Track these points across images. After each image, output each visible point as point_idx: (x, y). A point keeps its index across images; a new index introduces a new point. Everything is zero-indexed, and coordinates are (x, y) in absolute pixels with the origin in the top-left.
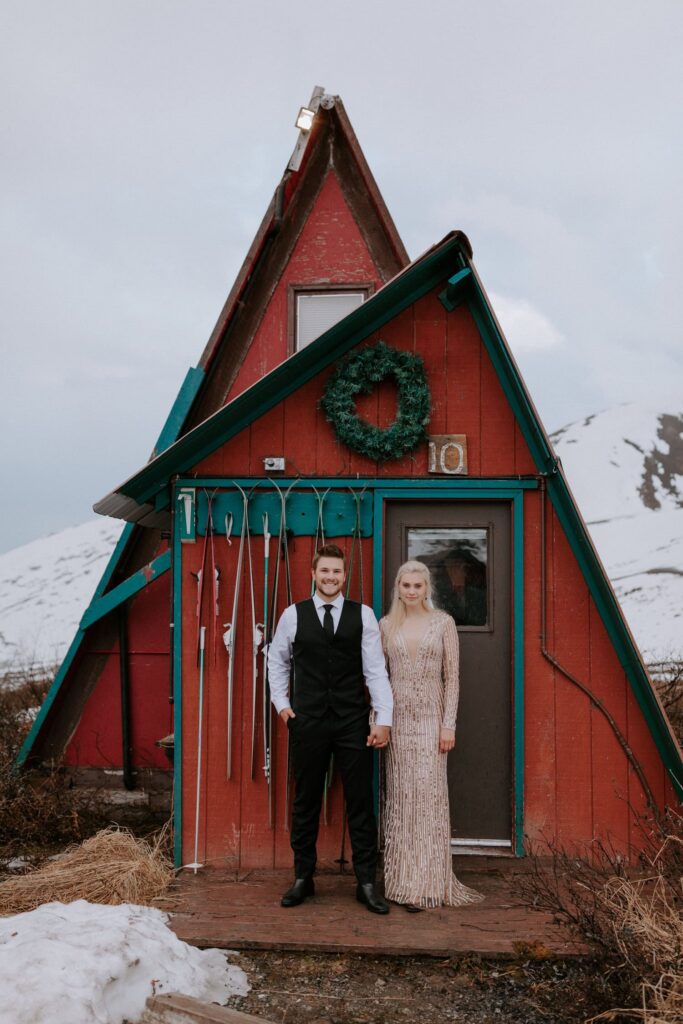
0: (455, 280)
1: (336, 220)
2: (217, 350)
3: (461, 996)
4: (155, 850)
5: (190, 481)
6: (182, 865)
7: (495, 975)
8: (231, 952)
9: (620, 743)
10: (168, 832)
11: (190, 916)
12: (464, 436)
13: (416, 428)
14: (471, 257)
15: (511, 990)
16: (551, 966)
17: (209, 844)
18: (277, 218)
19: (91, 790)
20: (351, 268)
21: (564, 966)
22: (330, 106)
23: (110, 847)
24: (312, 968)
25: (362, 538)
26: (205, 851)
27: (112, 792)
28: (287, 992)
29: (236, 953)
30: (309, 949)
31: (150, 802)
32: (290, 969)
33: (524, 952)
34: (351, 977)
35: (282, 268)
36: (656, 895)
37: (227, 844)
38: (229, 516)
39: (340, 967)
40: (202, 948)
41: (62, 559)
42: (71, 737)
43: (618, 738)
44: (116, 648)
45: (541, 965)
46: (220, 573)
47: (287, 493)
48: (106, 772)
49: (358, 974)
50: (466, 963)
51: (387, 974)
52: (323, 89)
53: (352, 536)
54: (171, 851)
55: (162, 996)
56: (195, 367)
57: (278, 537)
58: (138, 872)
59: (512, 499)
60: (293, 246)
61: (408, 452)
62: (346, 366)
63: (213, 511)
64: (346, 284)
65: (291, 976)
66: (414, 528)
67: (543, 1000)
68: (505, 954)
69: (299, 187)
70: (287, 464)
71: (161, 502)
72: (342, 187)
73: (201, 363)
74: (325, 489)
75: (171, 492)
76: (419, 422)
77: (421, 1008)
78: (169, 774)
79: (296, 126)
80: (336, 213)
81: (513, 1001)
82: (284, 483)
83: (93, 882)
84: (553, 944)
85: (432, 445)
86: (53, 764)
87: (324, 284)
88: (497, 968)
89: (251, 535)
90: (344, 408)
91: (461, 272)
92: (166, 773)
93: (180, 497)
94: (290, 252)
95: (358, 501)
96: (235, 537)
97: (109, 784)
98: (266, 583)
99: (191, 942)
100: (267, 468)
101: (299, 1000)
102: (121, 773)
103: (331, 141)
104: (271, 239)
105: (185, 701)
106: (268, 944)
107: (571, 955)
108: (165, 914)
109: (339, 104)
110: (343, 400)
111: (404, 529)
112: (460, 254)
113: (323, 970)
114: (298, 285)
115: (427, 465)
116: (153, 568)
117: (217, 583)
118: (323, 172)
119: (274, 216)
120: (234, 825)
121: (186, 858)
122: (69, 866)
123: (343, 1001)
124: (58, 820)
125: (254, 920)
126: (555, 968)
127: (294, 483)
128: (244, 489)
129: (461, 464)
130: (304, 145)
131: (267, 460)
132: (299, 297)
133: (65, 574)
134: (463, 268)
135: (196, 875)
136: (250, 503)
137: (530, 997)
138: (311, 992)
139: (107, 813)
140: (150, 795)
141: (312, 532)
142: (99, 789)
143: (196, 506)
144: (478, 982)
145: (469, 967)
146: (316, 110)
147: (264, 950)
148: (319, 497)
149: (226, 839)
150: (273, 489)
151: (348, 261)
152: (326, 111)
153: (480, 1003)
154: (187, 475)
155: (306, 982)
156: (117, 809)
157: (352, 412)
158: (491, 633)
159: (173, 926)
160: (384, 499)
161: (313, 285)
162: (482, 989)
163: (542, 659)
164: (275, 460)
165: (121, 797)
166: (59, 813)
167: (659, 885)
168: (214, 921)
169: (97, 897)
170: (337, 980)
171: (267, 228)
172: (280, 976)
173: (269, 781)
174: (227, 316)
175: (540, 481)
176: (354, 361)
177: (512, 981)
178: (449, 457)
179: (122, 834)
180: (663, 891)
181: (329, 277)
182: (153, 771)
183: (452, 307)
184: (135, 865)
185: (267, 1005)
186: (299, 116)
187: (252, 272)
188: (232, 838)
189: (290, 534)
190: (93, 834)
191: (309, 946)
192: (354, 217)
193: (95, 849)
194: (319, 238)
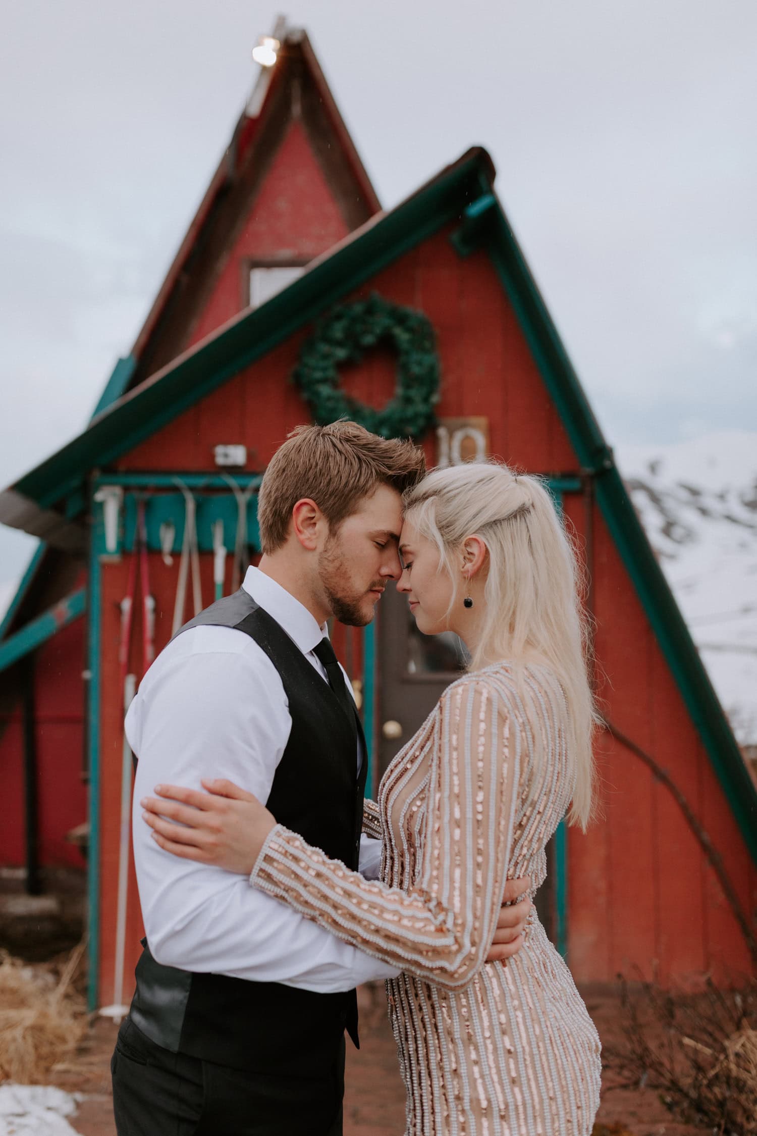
0: (476, 209)
2: (154, 333)
4: (63, 985)
5: (115, 476)
6: (97, 1009)
12: (486, 419)
13: (421, 408)
14: (494, 180)
18: (231, 173)
22: (296, 39)
27: (9, 898)
38: (168, 525)
43: (690, 821)
46: (155, 602)
47: (248, 495)
48: (3, 873)
56: (125, 357)
57: (234, 554)
62: (329, 324)
63: (147, 520)
69: (257, 137)
70: (250, 456)
71: (73, 508)
72: (310, 140)
73: (133, 350)
75: (87, 490)
76: (426, 400)
78: (82, 872)
82: (243, 481)
85: (441, 431)
87: (287, 257)
89: (200, 551)
90: (324, 381)
91: (481, 201)
93: (99, 498)
97: (7, 889)
100: (219, 460)
102: (23, 874)
103: (297, 83)
104: (221, 199)
105: (105, 778)
108: (70, 1097)
109: (306, 39)
110: (324, 369)
112: (479, 176)
114: (255, 258)
116: (67, 608)
117: (151, 617)
118: (286, 122)
121: (103, 1000)
128: (191, 489)
129: (481, 457)
130: (265, 85)
131: (220, 450)
132: (256, 272)
134: (484, 196)
136: (198, 509)
140: (61, 901)
146: (281, 41)
150: (229, 489)
152: (292, 44)
154: (110, 470)
157: (335, 385)
159: (81, 1120)
161: (273, 258)
164: (231, 449)
165: (21, 905)
171: (218, 186)
174: (166, 291)
175: (584, 481)
176: (339, 317)
178: (465, 448)
181: (293, 249)
183: (467, 252)
184: (29, 1016)
189: (252, 550)
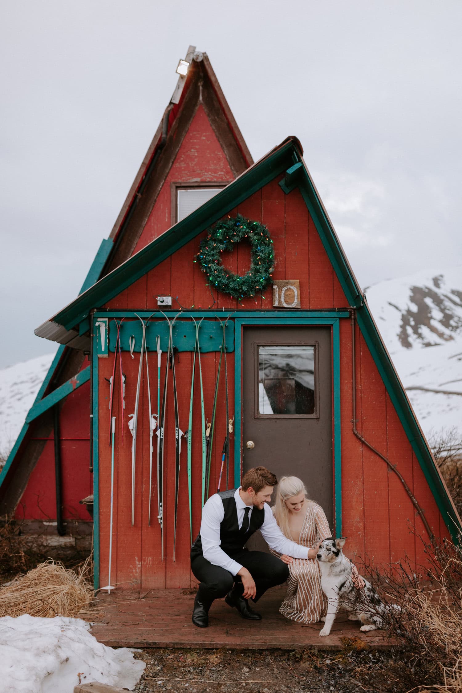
0: (291, 171)
1: (204, 138)
2: (122, 227)
3: (304, 678)
4: (80, 577)
5: (104, 313)
6: (99, 588)
7: (328, 662)
8: (136, 650)
9: (409, 495)
10: (89, 564)
11: (106, 624)
12: (298, 281)
13: (265, 275)
14: (302, 155)
15: (341, 672)
16: (368, 654)
17: (119, 572)
18: (164, 136)
19: (34, 536)
20: (215, 171)
21: (377, 654)
22: (200, 59)
23: (48, 576)
24: (196, 661)
25: (227, 353)
26: (116, 577)
27: (49, 537)
28: (178, 679)
29: (140, 651)
30: (192, 647)
31: (76, 544)
32: (180, 661)
33: (348, 645)
34: (224, 666)
35: (167, 171)
36: (441, 601)
37: (132, 572)
38: (132, 338)
39: (216, 659)
40: (115, 648)
41: (15, 384)
42: (20, 499)
43: (407, 491)
44: (52, 435)
45: (361, 654)
46: (126, 378)
47: (173, 322)
48: (45, 523)
49: (229, 664)
50: (307, 654)
51: (250, 663)
52: (195, 48)
53: (220, 352)
54: (91, 579)
55: (86, 685)
56: (107, 238)
57: (167, 352)
58: (67, 593)
59: (332, 325)
60: (174, 156)
61: (259, 292)
62: (215, 232)
63: (121, 335)
64: (212, 182)
65: (180, 667)
66: (263, 346)
67: (364, 679)
68: (335, 647)
69: (178, 116)
70: (174, 301)
71: (83, 329)
72: (209, 116)
73: (111, 236)
74: (200, 318)
75: (90, 320)
76: (266, 271)
77: (277, 688)
78: (90, 524)
79: (177, 72)
80: (204, 134)
81: (342, 681)
82: (171, 314)
83: (35, 601)
84: (368, 638)
85: (275, 287)
86: (7, 518)
87: (196, 182)
88: (329, 657)
89: (148, 352)
90: (213, 262)
91: (295, 165)
92: (87, 523)
93: (97, 324)
94: (172, 160)
95: (224, 327)
96: (136, 353)
97: (47, 532)
98: (159, 385)
99: (107, 644)
100: (159, 303)
101: (187, 685)
102: (55, 524)
103: (200, 84)
104: (159, 151)
105: (101, 469)
106: (163, 643)
107: (382, 646)
108: (88, 623)
109: (206, 58)
111: (256, 347)
112: (294, 152)
113: (203, 661)
114: (179, 183)
115: (272, 301)
116: (77, 379)
117: (124, 385)
118: (195, 105)
119: (162, 135)
120: (136, 558)
121: (102, 583)
122: (17, 590)
123: (219, 685)
124: (10, 557)
125: (152, 626)
126: (370, 656)
127: (178, 315)
128: (143, 318)
129: (296, 301)
130: (182, 85)
131: (159, 298)
132: (179, 191)
133: (17, 394)
134: (296, 162)
135: (110, 595)
136: (147, 328)
137: (353, 678)
138: (196, 678)
139: (46, 552)
140: (76, 539)
141: (192, 349)
142: (39, 535)
143: (109, 331)
144: (316, 668)
145: (309, 657)
146: (191, 62)
147: (161, 648)
148: (196, 324)
149: (131, 568)
150: (164, 319)
151: (212, 167)
152: (197, 62)
153: (318, 683)
154: (102, 309)
155: (192, 671)
156: (53, 549)
157: (219, 264)
158: (318, 419)
159: (94, 632)
160: (242, 325)
161: (189, 183)
162: (319, 673)
163: (354, 437)
164: (165, 298)
165: (55, 541)
166: (11, 553)
167: (444, 595)
168: (124, 628)
169: (37, 612)
170: (214, 669)
171: (156, 143)
172: (173, 667)
173: (162, 526)
174: (129, 203)
175: (351, 312)
176: (221, 227)
177: (340, 666)
178: (287, 295)
179: (56, 566)
180: (447, 598)
181: (200, 177)
182: (78, 522)
183: (289, 191)
184: (66, 588)
185: (164, 689)
186: (178, 66)
187: (146, 173)
188: (135, 568)
189: (176, 350)
190: (35, 567)
191: (193, 644)
192: (217, 136)
193: (36, 577)
194: (192, 150)
